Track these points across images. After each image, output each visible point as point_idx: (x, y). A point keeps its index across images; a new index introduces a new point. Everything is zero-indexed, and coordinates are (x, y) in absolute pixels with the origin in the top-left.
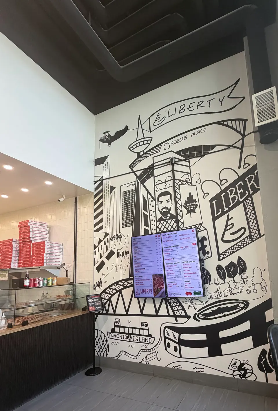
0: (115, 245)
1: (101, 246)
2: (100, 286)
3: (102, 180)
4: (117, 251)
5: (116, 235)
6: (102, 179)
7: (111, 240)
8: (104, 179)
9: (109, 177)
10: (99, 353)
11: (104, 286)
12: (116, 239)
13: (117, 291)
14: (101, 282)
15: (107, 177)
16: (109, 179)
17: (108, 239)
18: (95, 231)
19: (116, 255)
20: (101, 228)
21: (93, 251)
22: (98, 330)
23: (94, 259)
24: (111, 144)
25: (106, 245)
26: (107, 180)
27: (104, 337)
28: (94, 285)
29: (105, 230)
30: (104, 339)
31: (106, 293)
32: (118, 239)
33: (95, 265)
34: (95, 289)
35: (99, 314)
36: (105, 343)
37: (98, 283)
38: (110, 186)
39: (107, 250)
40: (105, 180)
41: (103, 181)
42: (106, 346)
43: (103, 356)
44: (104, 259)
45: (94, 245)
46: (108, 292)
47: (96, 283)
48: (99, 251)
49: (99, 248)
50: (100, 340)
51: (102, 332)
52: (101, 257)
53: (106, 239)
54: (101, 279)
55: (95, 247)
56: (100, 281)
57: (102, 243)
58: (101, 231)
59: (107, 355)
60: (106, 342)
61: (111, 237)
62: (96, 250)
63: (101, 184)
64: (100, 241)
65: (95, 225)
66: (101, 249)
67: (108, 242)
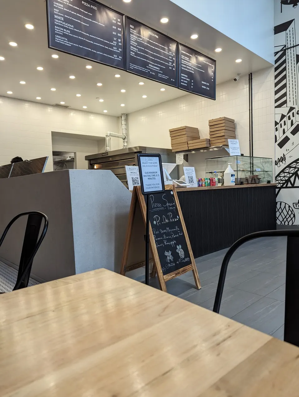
1: (285, 122)
2: (284, 162)
3: (285, 50)
6: (285, 48)
7: (297, 114)
8: (288, 48)
9: (295, 45)
10: (283, 223)
11: (288, 161)
14: (285, 157)
15: (292, 46)
16: (295, 48)
17: (293, 113)
18: (276, 107)
20: (285, 102)
21: (274, 128)
22: (281, 202)
23: (276, 136)
24: (297, 5)
25: (291, 120)
26: (292, 49)
27: (289, 208)
28: (276, 161)
29: (290, 104)
30: (289, 209)
31: (291, 167)
33: (276, 141)
34: (276, 164)
35: (282, 187)
36: (290, 213)
37: (281, 158)
38: (297, 55)
39: (292, 124)
40: (289, 50)
41: (287, 50)
42: (292, 216)
43: (288, 224)
44: (288, 134)
45: (275, 121)
46: (294, 166)
47: (278, 159)
48: (281, 127)
49: (281, 124)
50: (284, 211)
51: (286, 203)
52: (284, 133)
53: (291, 114)
54: (284, 155)
55: (276, 123)
56: (283, 157)
57: (285, 119)
58: (285, 105)
59: (293, 224)
60: (292, 212)
61: (298, 111)
62: (277, 126)
63: (284, 54)
64: (283, 116)
65: (276, 101)
66: (285, 125)
67: (293, 116)
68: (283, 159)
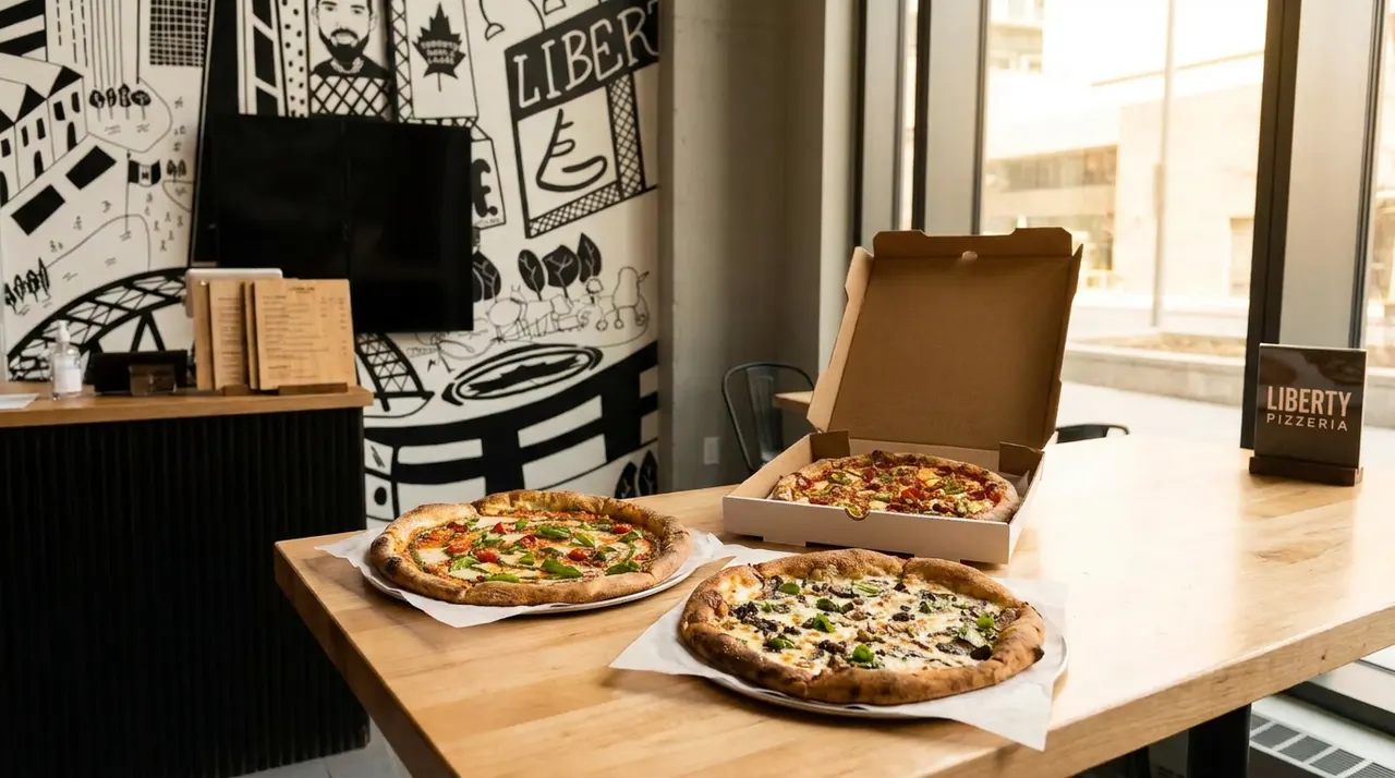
0: (115, 129)
1: (40, 123)
2: (41, 292)
4: (129, 155)
5: (118, 86)
7: (93, 102)
11: (61, 293)
12: (122, 104)
13: (131, 314)
14: (46, 276)
17: (75, 97)
19: (119, 171)
20: (39, 40)
25: (66, 122)
28: (7, 289)
29: (59, 54)
31: (72, 320)
32: (129, 104)
33: (3, 200)
34: (7, 302)
37: (29, 278)
39: (72, 143)
44: (57, 177)
46: (85, 316)
47: (18, 278)
48: (26, 142)
49: (24, 131)
52: (39, 168)
53: (64, 96)
54: (42, 264)
56: (36, 271)
57: (43, 111)
58: (39, 53)
61: (94, 92)
62: (10, 133)
64: (32, 100)
66: (41, 134)
67: (76, 107)
68: (37, 280)
